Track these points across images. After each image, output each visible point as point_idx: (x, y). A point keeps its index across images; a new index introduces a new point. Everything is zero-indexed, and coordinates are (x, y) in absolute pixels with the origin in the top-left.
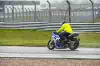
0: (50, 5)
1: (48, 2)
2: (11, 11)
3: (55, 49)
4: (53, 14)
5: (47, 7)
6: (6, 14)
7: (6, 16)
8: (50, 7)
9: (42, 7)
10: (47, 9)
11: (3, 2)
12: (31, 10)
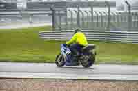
0: (129, 7)
1: (126, 2)
2: (76, 15)
3: (65, 66)
4: (133, 20)
5: (126, 10)
6: (69, 19)
7: (69, 23)
8: (129, 9)
9: (119, 10)
10: (126, 13)
11: (65, 3)
12: (104, 14)
